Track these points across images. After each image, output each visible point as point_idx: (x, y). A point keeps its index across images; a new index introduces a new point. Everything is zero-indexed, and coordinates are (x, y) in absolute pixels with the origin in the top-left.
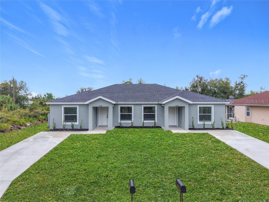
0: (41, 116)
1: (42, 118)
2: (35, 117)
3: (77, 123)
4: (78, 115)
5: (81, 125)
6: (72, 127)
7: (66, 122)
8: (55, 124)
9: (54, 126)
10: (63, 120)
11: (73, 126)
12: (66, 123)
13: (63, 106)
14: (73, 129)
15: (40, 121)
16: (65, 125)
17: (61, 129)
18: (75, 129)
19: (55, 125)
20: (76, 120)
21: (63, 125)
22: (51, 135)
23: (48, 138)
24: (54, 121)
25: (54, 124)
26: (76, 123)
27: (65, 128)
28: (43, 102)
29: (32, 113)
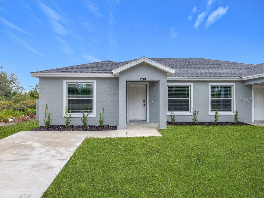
0: (30, 109)
1: (32, 111)
2: (22, 110)
3: (93, 115)
4: (94, 98)
5: (102, 117)
6: (83, 122)
7: (72, 112)
8: (49, 116)
9: (47, 120)
10: (64, 108)
11: (85, 120)
12: (70, 115)
13: (65, 82)
14: (86, 127)
15: (29, 115)
16: (69, 117)
17: (61, 126)
18: (90, 126)
19: (49, 118)
20: (91, 108)
21: (66, 117)
22: (39, 141)
23: (32, 148)
24: (48, 111)
25: (47, 116)
26: (91, 113)
27: (70, 125)
28: (34, 93)
29: (18, 105)
